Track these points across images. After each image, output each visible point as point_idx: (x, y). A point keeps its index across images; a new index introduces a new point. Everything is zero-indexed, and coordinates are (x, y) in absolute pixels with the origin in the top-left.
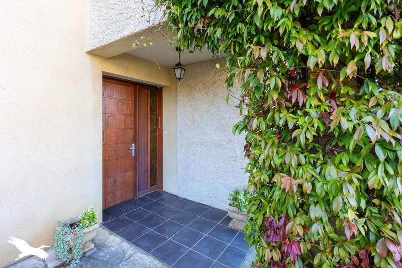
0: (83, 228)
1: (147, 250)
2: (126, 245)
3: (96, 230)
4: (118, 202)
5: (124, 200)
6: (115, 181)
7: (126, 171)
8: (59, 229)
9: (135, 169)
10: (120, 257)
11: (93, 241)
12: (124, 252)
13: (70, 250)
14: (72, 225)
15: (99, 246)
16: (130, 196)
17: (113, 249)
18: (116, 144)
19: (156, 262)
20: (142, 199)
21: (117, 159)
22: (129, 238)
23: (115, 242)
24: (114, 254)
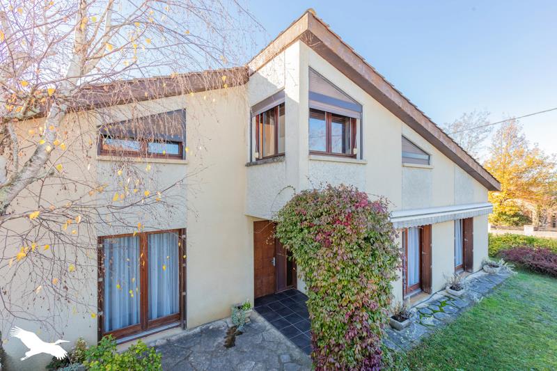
0: (244, 310)
1: (278, 328)
2: (267, 323)
3: (250, 312)
4: (264, 295)
5: (267, 294)
6: (262, 282)
7: (269, 275)
8: (233, 309)
9: (275, 274)
10: (263, 329)
11: (249, 317)
12: (265, 327)
13: (239, 320)
14: (239, 308)
15: (253, 321)
16: (272, 291)
17: (260, 324)
18: (262, 258)
19: (282, 335)
20: (281, 295)
21: (263, 268)
22: (269, 319)
23: (261, 320)
24: (260, 327)
